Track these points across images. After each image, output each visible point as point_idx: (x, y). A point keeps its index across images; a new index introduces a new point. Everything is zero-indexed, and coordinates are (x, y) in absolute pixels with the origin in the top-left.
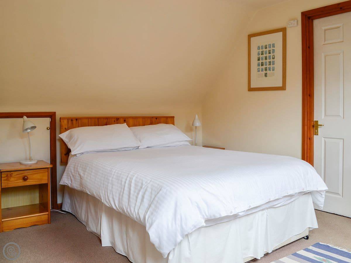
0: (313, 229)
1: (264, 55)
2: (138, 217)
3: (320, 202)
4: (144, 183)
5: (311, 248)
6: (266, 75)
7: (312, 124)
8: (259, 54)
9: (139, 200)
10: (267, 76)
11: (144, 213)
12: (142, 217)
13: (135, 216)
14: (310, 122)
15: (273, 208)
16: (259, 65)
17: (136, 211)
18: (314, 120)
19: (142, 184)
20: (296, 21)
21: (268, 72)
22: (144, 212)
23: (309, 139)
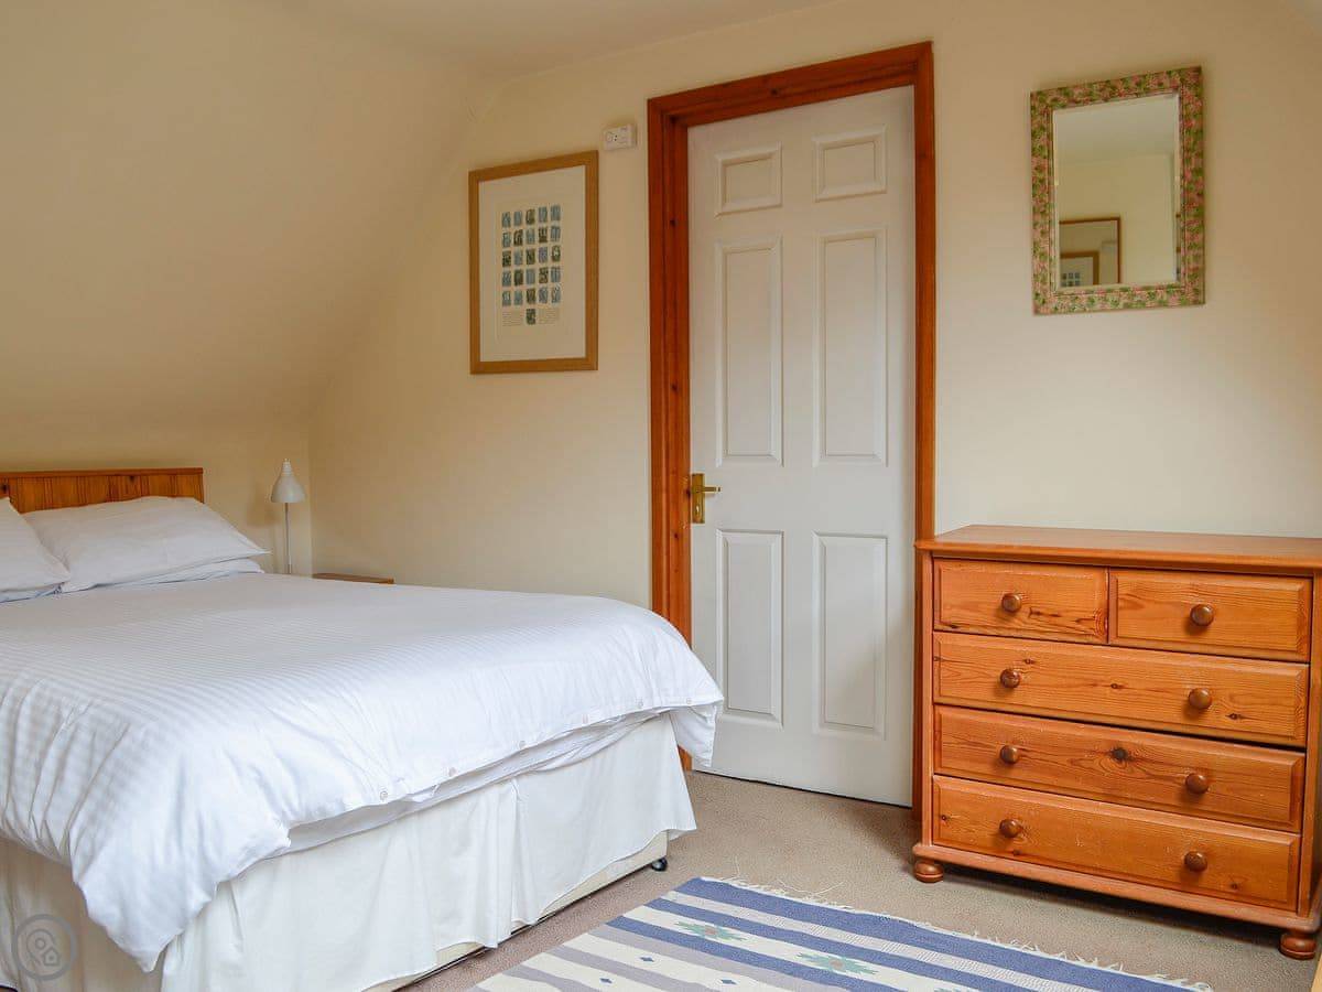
0: (680, 834)
1: (525, 247)
2: (45, 836)
3: (701, 743)
4: (65, 713)
5: (672, 896)
6: (531, 316)
7: (685, 487)
8: (505, 243)
9: (47, 776)
10: (534, 322)
11: (64, 822)
12: (58, 837)
13: (34, 837)
14: (676, 479)
15: (539, 772)
16: (506, 282)
17: (39, 818)
18: (691, 473)
19: (58, 717)
20: (629, 127)
21: (538, 306)
22: (67, 817)
23: (676, 536)
